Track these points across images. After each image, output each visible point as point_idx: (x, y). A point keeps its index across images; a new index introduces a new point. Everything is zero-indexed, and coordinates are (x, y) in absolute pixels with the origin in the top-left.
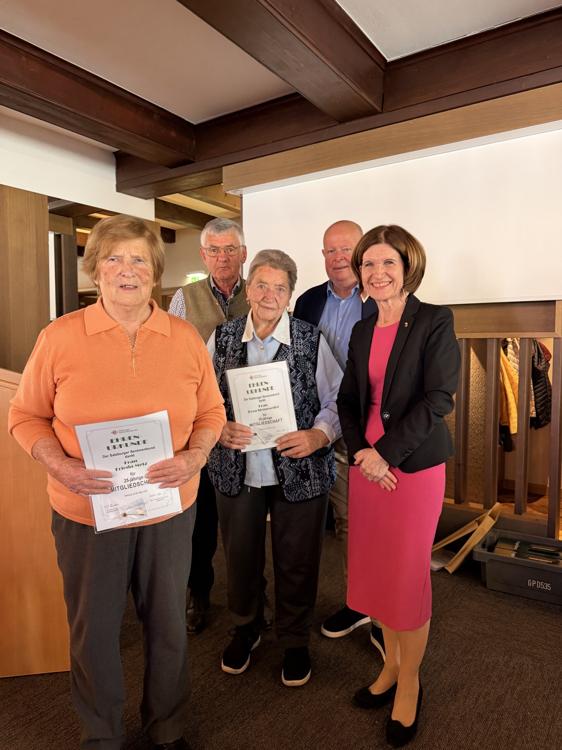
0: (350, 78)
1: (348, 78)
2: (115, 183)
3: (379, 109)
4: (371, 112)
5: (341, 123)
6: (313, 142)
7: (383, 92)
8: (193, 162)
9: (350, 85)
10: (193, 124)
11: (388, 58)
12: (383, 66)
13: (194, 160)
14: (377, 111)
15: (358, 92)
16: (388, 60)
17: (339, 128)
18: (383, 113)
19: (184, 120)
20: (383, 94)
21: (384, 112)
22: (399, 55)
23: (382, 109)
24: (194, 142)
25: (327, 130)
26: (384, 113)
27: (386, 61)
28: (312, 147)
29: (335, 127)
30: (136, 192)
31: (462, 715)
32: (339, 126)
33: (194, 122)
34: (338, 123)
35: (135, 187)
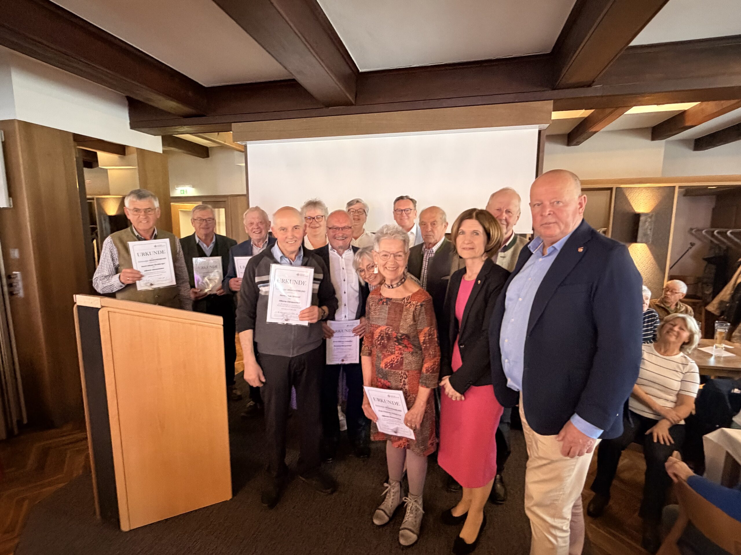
3: (353, 102)
4: (348, 103)
5: (327, 107)
6: (305, 117)
7: (356, 90)
11: (361, 69)
12: (357, 75)
13: (206, 115)
14: (353, 104)
16: (360, 71)
17: (325, 110)
18: (357, 105)
19: (198, 83)
20: (356, 93)
23: (355, 102)
24: (206, 100)
27: (359, 71)
28: (305, 120)
34: (325, 107)
35: (150, 128)
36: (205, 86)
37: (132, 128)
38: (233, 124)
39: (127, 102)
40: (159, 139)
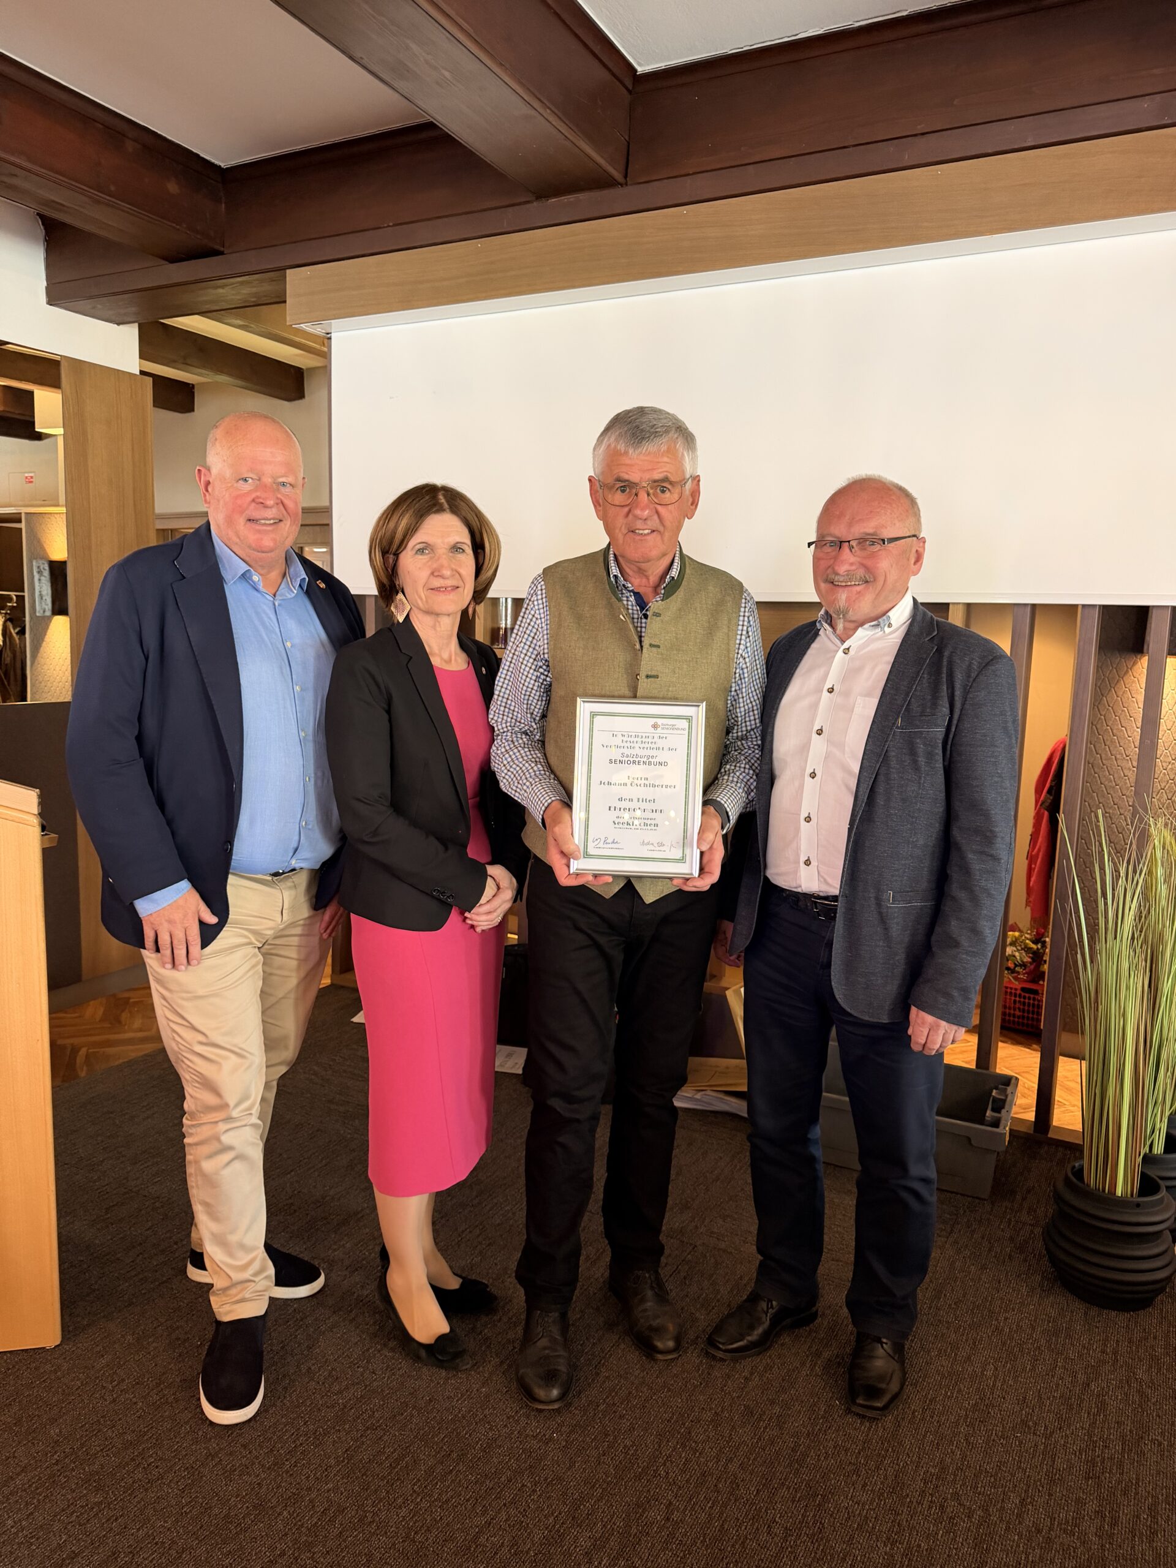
0: (553, 109)
1: (549, 108)
2: (45, 284)
3: (618, 175)
4: (600, 182)
5: (541, 198)
6: (480, 234)
7: (627, 138)
8: (222, 253)
9: (554, 123)
10: (220, 166)
11: (640, 64)
12: (629, 83)
13: (222, 249)
14: (615, 180)
15: (571, 138)
16: (640, 70)
17: (536, 208)
18: (626, 184)
19: (197, 155)
20: (629, 143)
21: (629, 183)
22: (662, 62)
23: (626, 177)
24: (223, 205)
25: (510, 209)
26: (631, 185)
27: (636, 71)
28: (478, 243)
29: (528, 206)
30: (94, 308)
31: (716, 1413)
32: (535, 204)
33: (222, 162)
34: (534, 198)
35: (91, 298)
36: (222, 165)
37: (50, 303)
38: (288, 271)
39: (41, 231)
40: (130, 335)
